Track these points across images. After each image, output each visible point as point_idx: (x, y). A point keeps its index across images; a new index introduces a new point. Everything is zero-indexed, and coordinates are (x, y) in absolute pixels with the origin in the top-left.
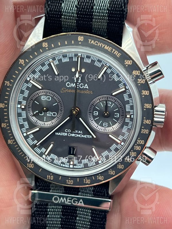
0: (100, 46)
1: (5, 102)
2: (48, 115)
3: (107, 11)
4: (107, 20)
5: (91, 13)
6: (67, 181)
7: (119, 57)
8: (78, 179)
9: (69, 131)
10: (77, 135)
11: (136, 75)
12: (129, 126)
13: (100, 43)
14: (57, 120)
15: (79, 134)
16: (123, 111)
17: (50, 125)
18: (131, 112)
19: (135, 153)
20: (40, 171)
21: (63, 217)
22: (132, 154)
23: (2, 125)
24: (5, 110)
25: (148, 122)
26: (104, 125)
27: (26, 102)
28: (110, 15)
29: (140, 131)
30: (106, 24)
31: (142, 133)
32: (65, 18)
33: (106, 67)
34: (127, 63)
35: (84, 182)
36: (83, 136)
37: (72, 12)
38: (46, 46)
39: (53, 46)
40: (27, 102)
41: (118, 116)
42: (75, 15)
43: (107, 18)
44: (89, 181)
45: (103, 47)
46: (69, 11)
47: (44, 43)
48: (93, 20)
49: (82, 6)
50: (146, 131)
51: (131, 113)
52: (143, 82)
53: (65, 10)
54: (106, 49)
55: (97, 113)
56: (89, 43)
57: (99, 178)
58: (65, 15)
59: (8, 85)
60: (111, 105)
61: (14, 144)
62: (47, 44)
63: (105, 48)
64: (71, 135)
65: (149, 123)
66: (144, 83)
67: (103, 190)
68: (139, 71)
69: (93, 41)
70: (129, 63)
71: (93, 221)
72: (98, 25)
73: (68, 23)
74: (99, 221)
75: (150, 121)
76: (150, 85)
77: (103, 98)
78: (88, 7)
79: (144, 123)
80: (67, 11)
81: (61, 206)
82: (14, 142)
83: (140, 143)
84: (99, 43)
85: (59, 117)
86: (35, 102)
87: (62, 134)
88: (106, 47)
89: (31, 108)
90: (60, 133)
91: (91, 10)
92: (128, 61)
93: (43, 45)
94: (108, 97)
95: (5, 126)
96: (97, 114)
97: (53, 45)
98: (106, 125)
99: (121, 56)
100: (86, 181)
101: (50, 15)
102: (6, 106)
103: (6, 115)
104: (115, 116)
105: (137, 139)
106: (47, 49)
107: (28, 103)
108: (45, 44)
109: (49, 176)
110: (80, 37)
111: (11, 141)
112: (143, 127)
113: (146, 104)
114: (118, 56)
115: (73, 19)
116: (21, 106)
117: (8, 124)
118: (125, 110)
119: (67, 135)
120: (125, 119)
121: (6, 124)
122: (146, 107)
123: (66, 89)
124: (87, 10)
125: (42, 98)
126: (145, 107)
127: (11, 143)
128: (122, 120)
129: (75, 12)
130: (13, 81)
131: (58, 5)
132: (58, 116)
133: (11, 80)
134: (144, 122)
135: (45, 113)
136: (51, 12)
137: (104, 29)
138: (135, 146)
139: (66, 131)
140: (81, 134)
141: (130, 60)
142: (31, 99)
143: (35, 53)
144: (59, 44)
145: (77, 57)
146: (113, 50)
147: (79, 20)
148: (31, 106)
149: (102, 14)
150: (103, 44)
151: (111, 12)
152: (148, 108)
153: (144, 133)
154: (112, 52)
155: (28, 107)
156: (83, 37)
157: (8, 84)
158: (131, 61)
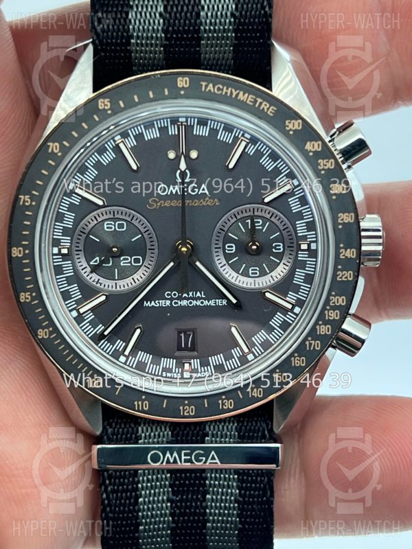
0: (229, 94)
1: (24, 243)
2: (122, 264)
3: (232, 20)
4: (233, 39)
5: (197, 28)
6: (181, 408)
7: (271, 115)
8: (206, 401)
9: (175, 295)
10: (194, 303)
11: (313, 152)
12: (307, 269)
13: (227, 89)
14: (145, 273)
15: (197, 299)
16: (290, 237)
17: (130, 285)
18: (308, 236)
19: (328, 328)
20: (117, 393)
21: (174, 498)
22: (322, 330)
23: (21, 297)
24: (24, 261)
25: (350, 253)
26: (252, 273)
27: (69, 238)
28: (238, 27)
29: (335, 275)
30: (232, 48)
31: (338, 279)
32: (137, 44)
33: (243, 142)
34: (291, 126)
35: (221, 407)
36: (206, 303)
37: (153, 28)
38: (106, 108)
39: (122, 105)
40: (71, 240)
41: (280, 249)
42: (161, 36)
43: (234, 35)
44: (231, 402)
45: (234, 96)
46: (146, 27)
47: (102, 100)
48: (202, 42)
49: (175, 13)
50: (348, 275)
51: (308, 240)
52: (330, 164)
53: (136, 27)
54: (242, 99)
55: (234, 248)
56: (203, 89)
57: (253, 394)
58: (138, 37)
59: (27, 204)
60: (263, 225)
61: (52, 337)
62: (110, 102)
63: (239, 98)
64: (179, 303)
65: (353, 255)
66: (333, 167)
67: (261, 426)
68: (320, 143)
69: (211, 85)
70: (296, 127)
71: (244, 499)
72: (213, 52)
73: (146, 53)
74: (259, 496)
75: (355, 251)
76: (345, 171)
77: (244, 211)
78: (189, 15)
79: (341, 257)
80: (141, 27)
81: (168, 473)
82: (51, 333)
83: (338, 302)
84: (225, 88)
85: (149, 266)
86: (91, 236)
87: (159, 303)
88: (242, 97)
89: (83, 251)
90: (153, 302)
91: (195, 21)
92: (293, 121)
93: (100, 104)
94: (254, 209)
95: (28, 298)
96: (232, 250)
97: (121, 103)
98: (256, 273)
99: (276, 113)
100: (223, 404)
101: (105, 41)
102: (27, 252)
103: (27, 274)
104: (274, 250)
105: (329, 294)
106: (109, 112)
107: (75, 240)
108: (104, 103)
109: (140, 403)
110: (181, 79)
111: (46, 332)
112: (340, 267)
113: (342, 214)
114: (269, 113)
115: (156, 45)
116: (60, 250)
117: (34, 294)
118: (296, 233)
119: (171, 304)
120: (297, 254)
121: (29, 293)
122: (342, 222)
123: (158, 200)
124: (187, 22)
125: (106, 226)
126: (340, 221)
127: (46, 335)
128: (291, 257)
129: (160, 28)
130: (37, 194)
131: (121, 15)
132: (145, 264)
133: (34, 192)
134: (342, 255)
135: (116, 259)
136: (105, 34)
137: (228, 59)
138: (326, 312)
139: (168, 295)
140: (202, 298)
141: (296, 120)
142: (81, 231)
143: (84, 124)
144: (137, 100)
145: (176, 126)
146: (257, 101)
147: (171, 45)
148: (81, 247)
149: (221, 28)
150: (233, 90)
151: (240, 20)
152: (346, 221)
153: (344, 279)
154: (257, 105)
155: (76, 251)
156: (187, 79)
157: (27, 202)
158: (300, 121)
